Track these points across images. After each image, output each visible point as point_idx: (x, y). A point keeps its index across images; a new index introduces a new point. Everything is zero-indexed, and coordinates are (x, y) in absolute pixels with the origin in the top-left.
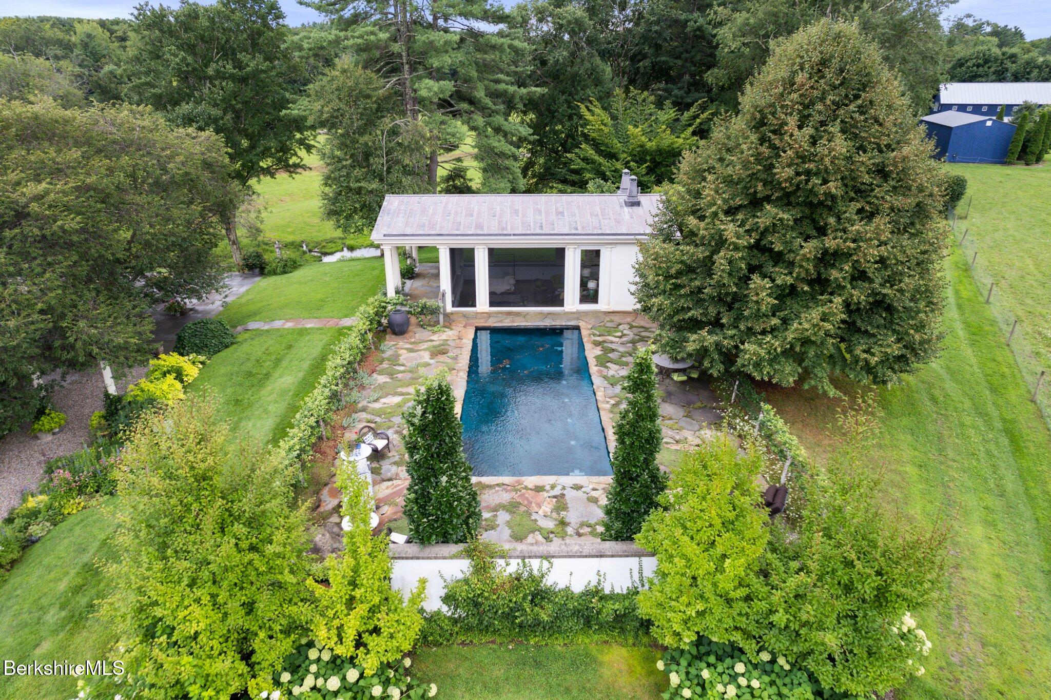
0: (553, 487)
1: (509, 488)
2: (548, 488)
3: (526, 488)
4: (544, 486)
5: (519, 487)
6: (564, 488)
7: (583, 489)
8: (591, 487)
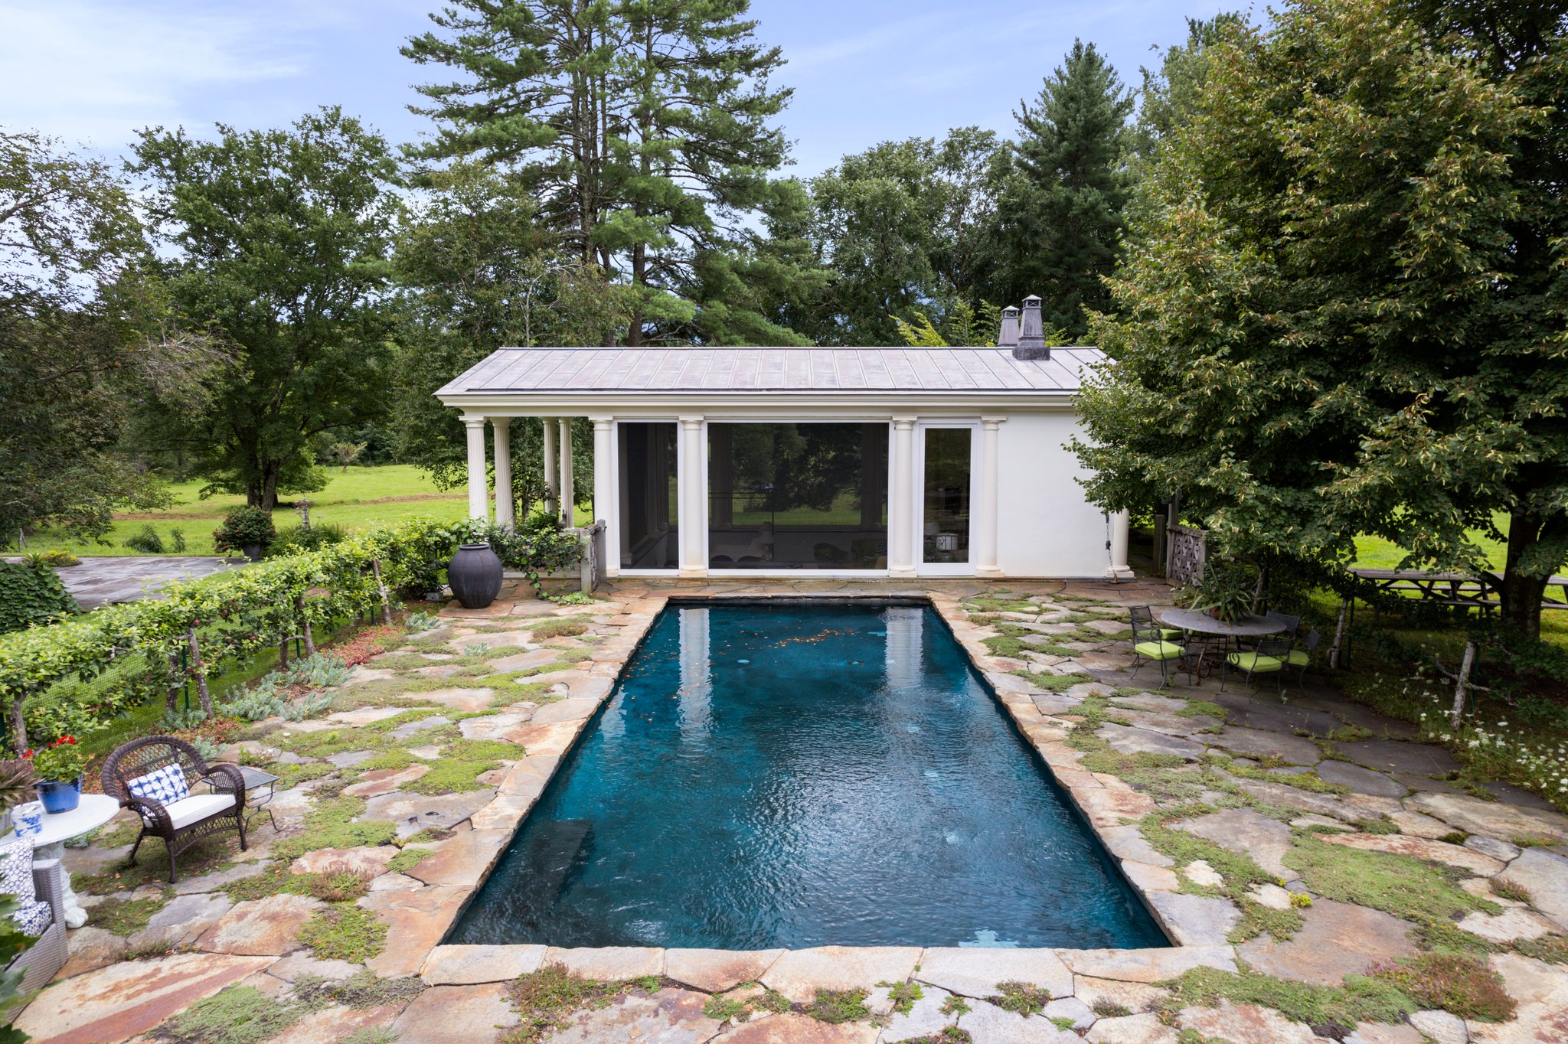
0: (903, 998)
1: (692, 999)
2: (878, 1000)
3: (773, 1001)
4: (862, 993)
5: (740, 996)
6: (956, 1002)
7: (1052, 1009)
8: (1088, 996)
